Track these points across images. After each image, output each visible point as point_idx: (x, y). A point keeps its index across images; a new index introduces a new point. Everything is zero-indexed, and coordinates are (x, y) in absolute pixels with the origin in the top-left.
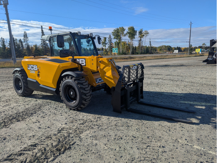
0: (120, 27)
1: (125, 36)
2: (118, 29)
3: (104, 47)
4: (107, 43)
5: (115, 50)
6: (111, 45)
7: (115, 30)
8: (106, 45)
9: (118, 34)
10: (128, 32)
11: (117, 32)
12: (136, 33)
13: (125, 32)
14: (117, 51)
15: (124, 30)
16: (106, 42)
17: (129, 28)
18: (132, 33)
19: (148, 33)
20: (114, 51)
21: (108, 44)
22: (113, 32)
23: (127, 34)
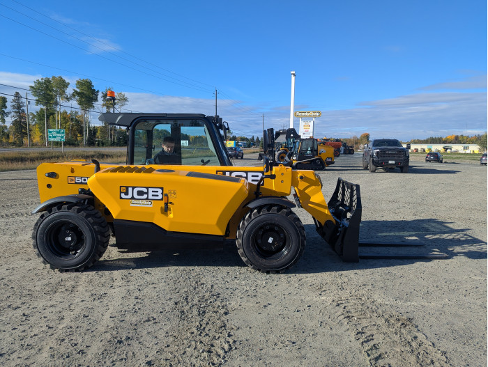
0: (54, 78)
1: (68, 99)
2: (48, 81)
4: (9, 113)
6: (21, 117)
7: (39, 83)
8: (6, 118)
9: (47, 92)
10: (76, 92)
11: (47, 87)
12: (97, 96)
13: (69, 91)
14: (62, 137)
15: (67, 86)
16: (6, 111)
17: (78, 82)
18: (87, 95)
19: (125, 100)
20: (55, 137)
21: (13, 114)
22: (33, 85)
23: (73, 96)
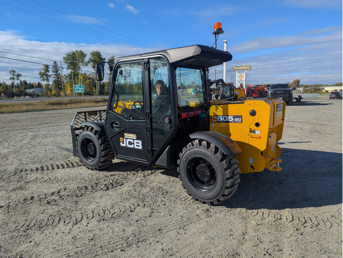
0: (77, 51)
1: (86, 64)
2: (74, 54)
3: (44, 83)
4: (51, 75)
5: (78, 88)
7: (69, 55)
8: (49, 79)
9: (74, 61)
10: (91, 59)
11: (73, 57)
12: (104, 62)
13: (87, 59)
14: (83, 90)
15: (85, 56)
16: (49, 74)
17: (91, 53)
18: (98, 61)
20: (78, 90)
21: (53, 76)
22: (65, 57)
23: (89, 62)
